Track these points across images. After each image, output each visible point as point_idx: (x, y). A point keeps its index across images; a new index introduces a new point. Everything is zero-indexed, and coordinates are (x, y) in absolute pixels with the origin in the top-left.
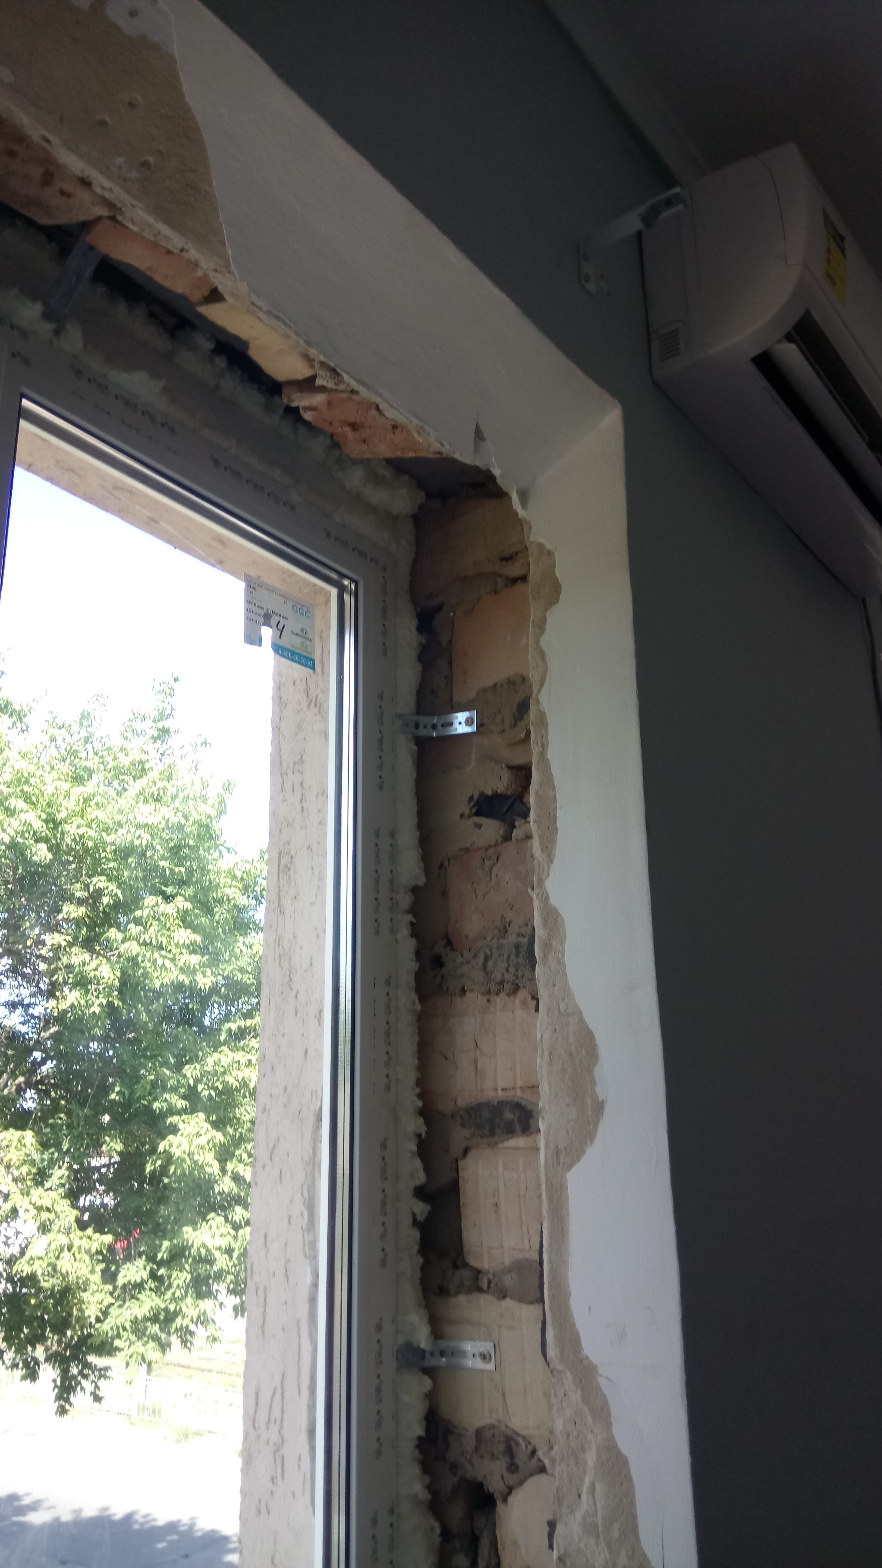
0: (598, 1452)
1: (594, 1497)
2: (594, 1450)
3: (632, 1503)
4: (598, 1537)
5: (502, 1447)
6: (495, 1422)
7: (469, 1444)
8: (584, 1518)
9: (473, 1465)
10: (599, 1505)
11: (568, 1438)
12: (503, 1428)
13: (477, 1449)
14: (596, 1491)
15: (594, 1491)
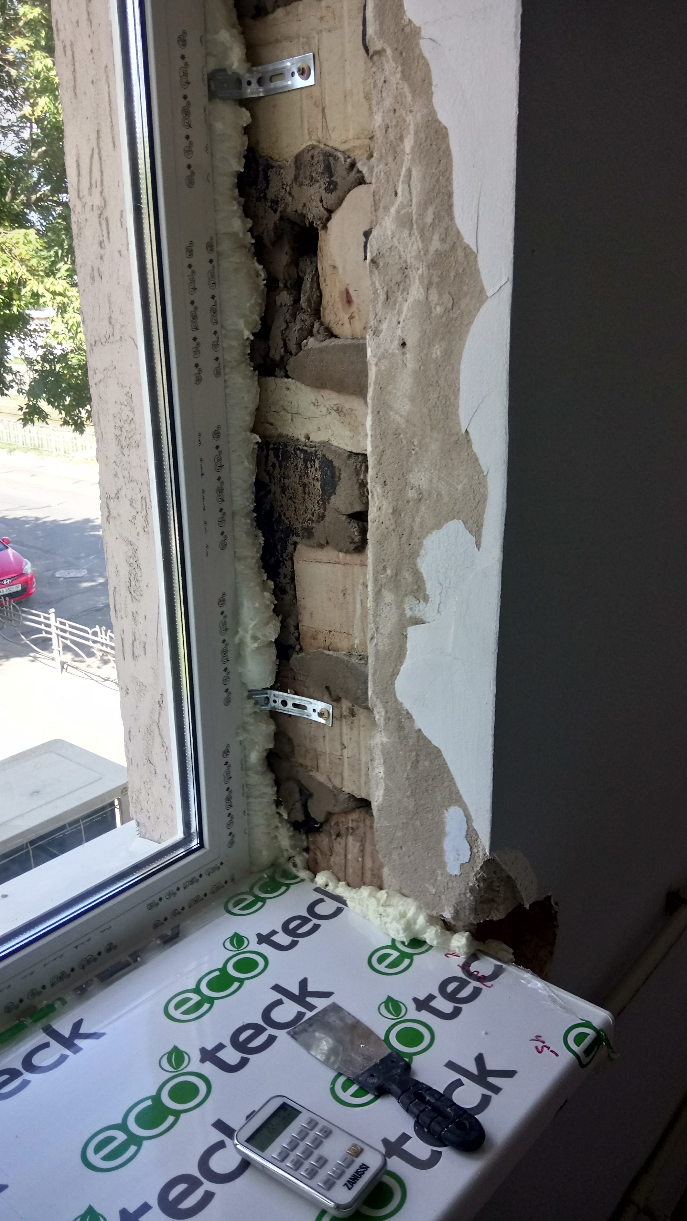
0: (416, 133)
1: (409, 186)
2: (412, 133)
3: (449, 180)
4: (412, 227)
5: (321, 168)
6: (315, 143)
7: (289, 175)
8: (398, 212)
9: (293, 197)
10: (414, 192)
11: (386, 131)
12: (322, 146)
13: (296, 178)
14: (412, 179)
15: (410, 179)
